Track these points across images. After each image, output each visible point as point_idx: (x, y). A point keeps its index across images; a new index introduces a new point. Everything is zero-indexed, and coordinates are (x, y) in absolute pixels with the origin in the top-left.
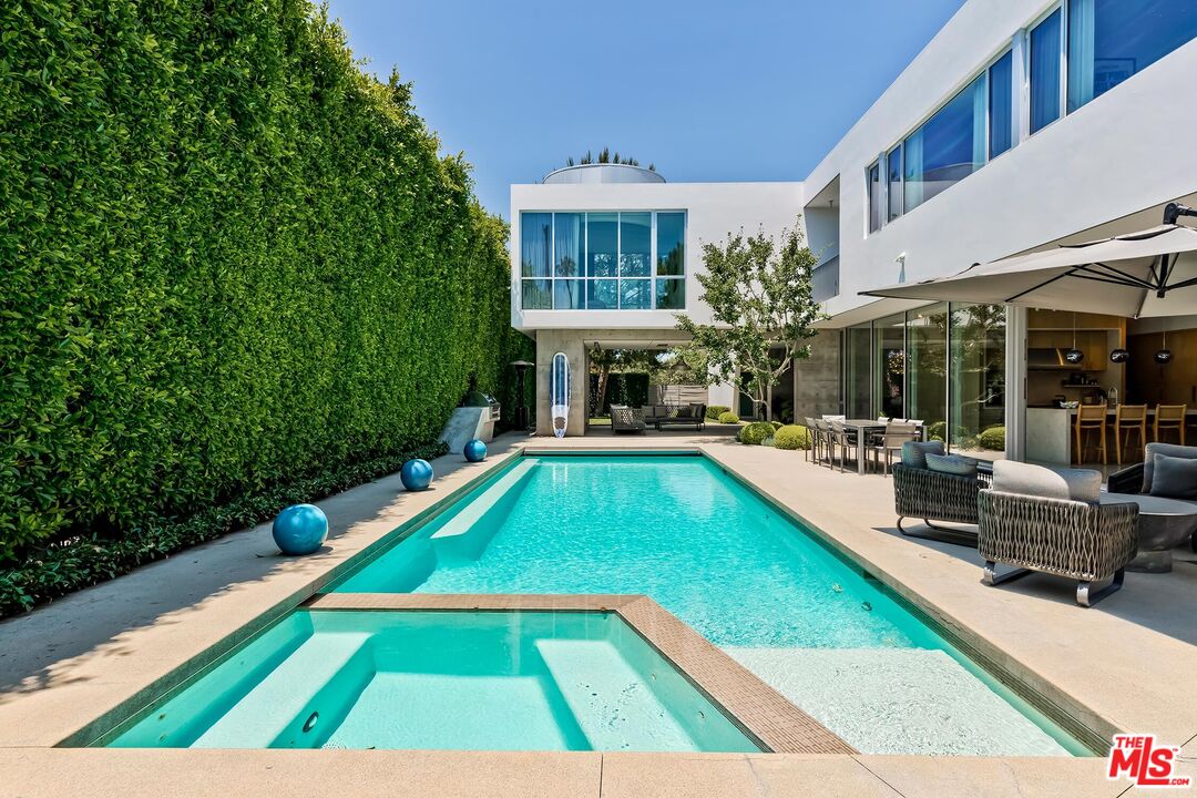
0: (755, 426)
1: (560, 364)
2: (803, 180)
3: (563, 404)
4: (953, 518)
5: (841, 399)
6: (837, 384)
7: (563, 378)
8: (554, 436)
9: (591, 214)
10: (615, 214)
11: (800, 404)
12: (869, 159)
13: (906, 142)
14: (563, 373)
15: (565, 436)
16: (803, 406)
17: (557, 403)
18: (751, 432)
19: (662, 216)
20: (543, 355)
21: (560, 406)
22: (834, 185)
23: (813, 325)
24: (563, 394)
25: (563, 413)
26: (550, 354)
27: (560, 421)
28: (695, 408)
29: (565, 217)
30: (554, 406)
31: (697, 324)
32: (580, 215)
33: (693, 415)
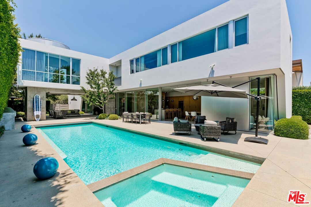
0: (103, 115)
1: (37, 98)
2: (109, 58)
3: (39, 110)
4: (182, 131)
5: (116, 108)
6: (115, 105)
7: (38, 103)
8: (36, 121)
9: (50, 54)
10: (59, 56)
11: (107, 109)
12: (131, 58)
13: (141, 57)
14: (38, 101)
15: (40, 120)
16: (108, 110)
17: (36, 110)
18: (102, 116)
19: (74, 60)
20: (30, 95)
21: (37, 111)
22: (120, 62)
23: (114, 92)
24: (39, 107)
25: (39, 113)
26: (33, 95)
27: (38, 116)
28: (76, 111)
29: (40, 53)
30: (35, 112)
31: (86, 89)
32: (46, 54)
33: (76, 112)
